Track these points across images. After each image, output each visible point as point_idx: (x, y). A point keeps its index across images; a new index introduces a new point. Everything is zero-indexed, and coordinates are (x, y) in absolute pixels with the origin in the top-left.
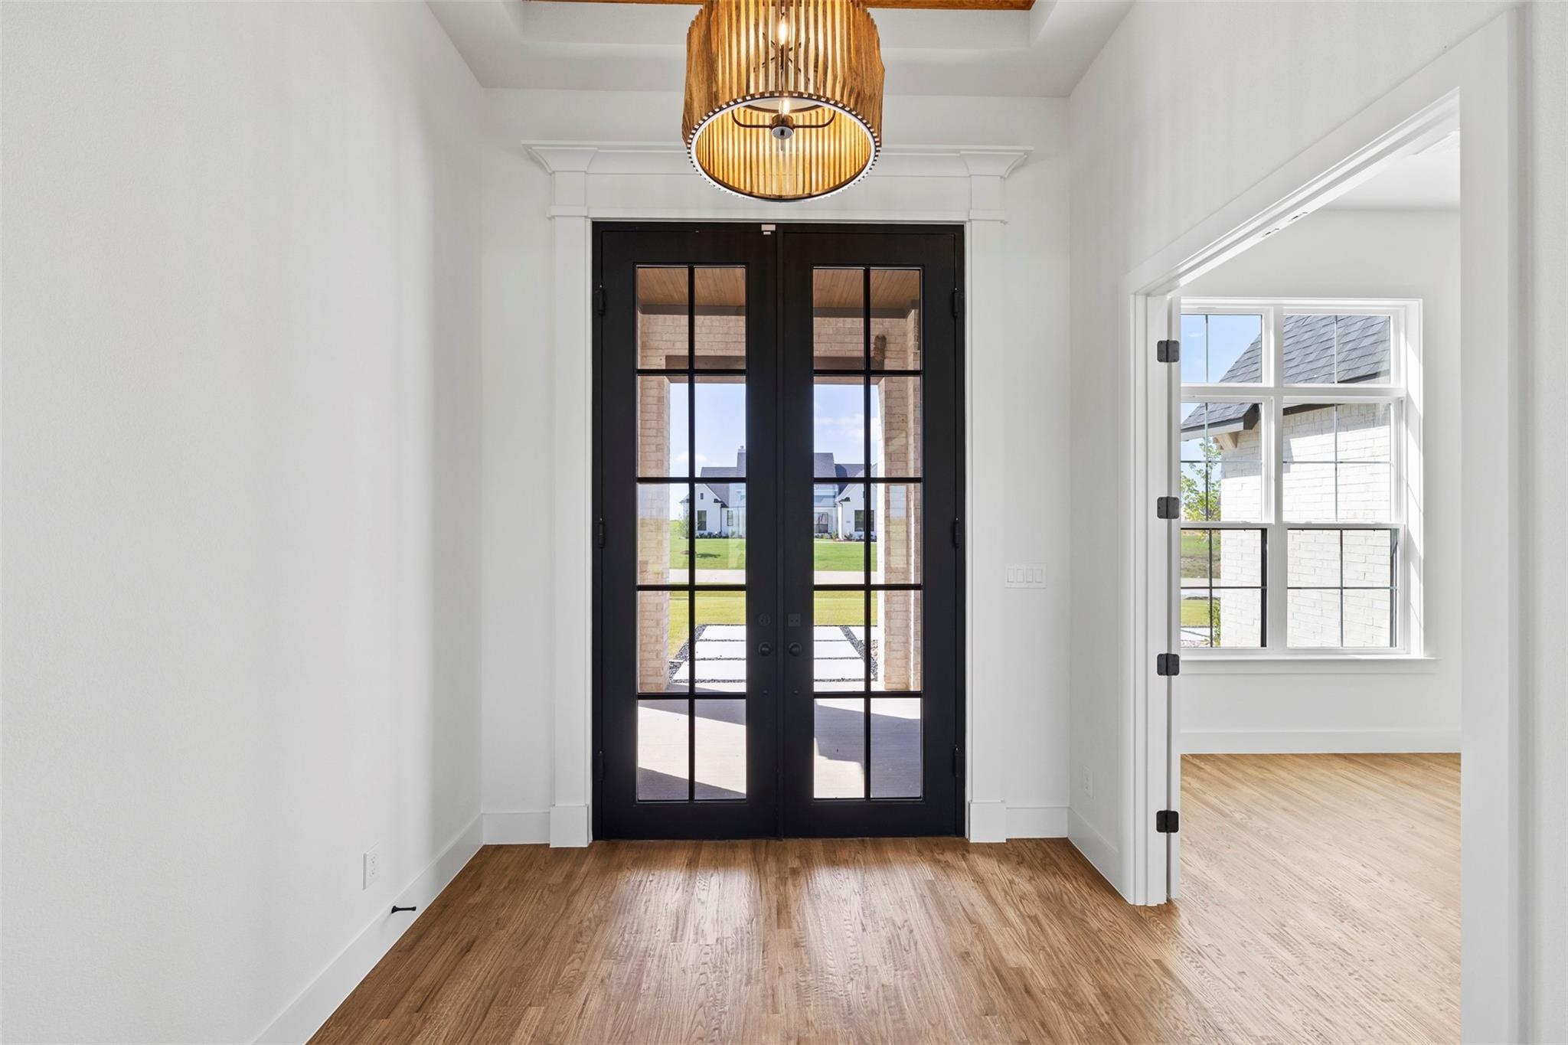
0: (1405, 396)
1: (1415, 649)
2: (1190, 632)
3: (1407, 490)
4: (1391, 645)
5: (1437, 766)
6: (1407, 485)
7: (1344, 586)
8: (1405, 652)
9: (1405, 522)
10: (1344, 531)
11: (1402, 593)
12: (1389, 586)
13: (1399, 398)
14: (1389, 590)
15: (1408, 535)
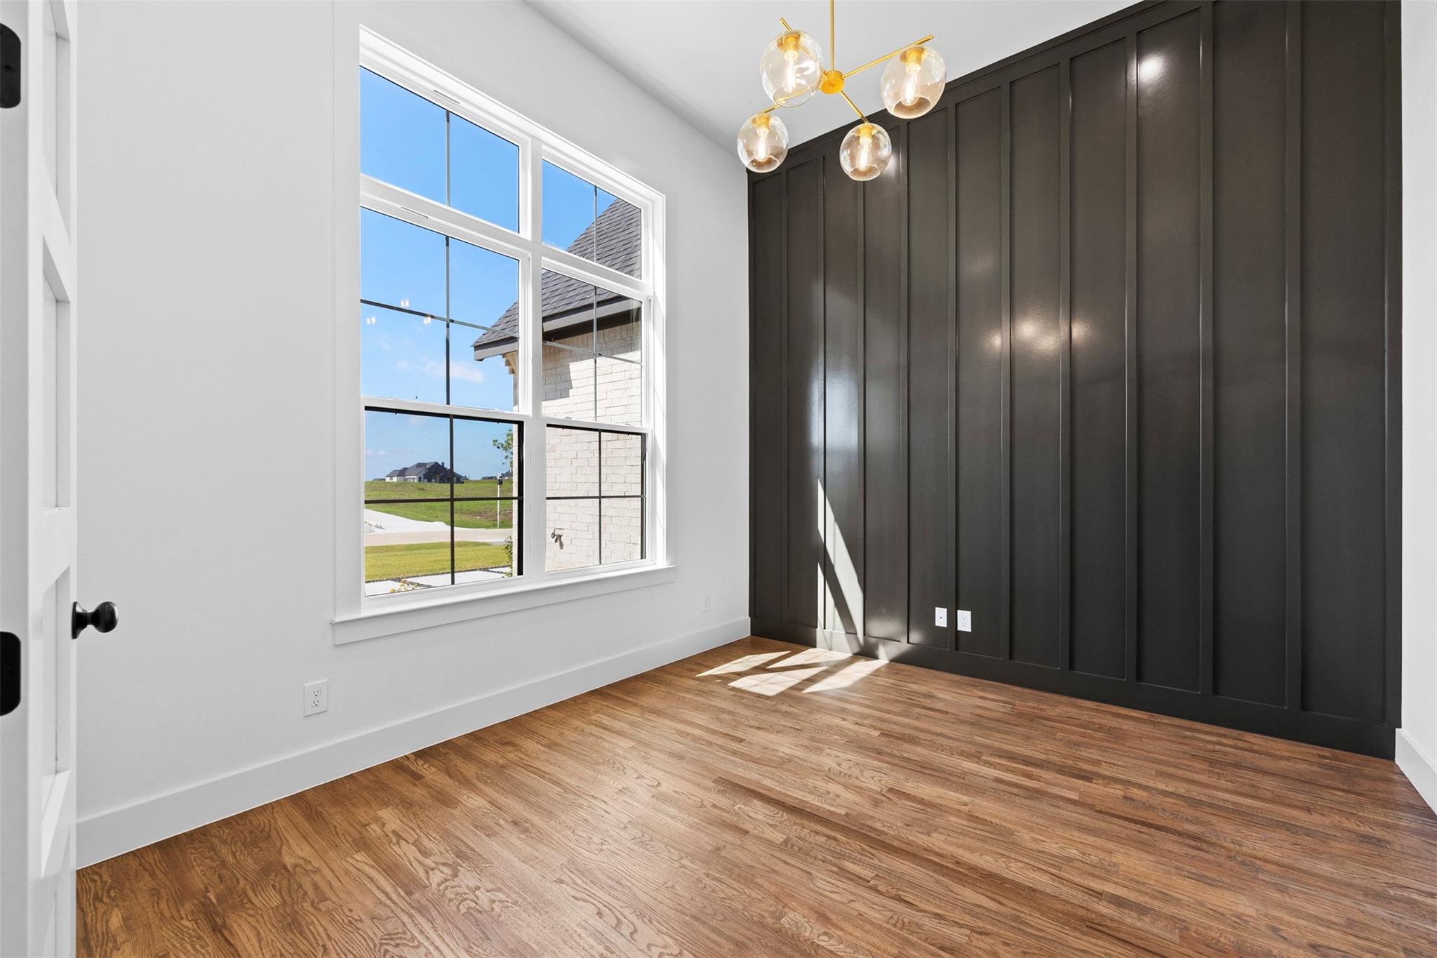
0: (652, 294)
1: (658, 559)
2: (498, 572)
3: (654, 394)
4: (642, 558)
5: (676, 678)
6: (654, 390)
7: (602, 495)
8: (652, 563)
9: (652, 428)
10: (602, 433)
11: (650, 500)
12: (640, 494)
13: (648, 297)
14: (640, 499)
15: (654, 441)
